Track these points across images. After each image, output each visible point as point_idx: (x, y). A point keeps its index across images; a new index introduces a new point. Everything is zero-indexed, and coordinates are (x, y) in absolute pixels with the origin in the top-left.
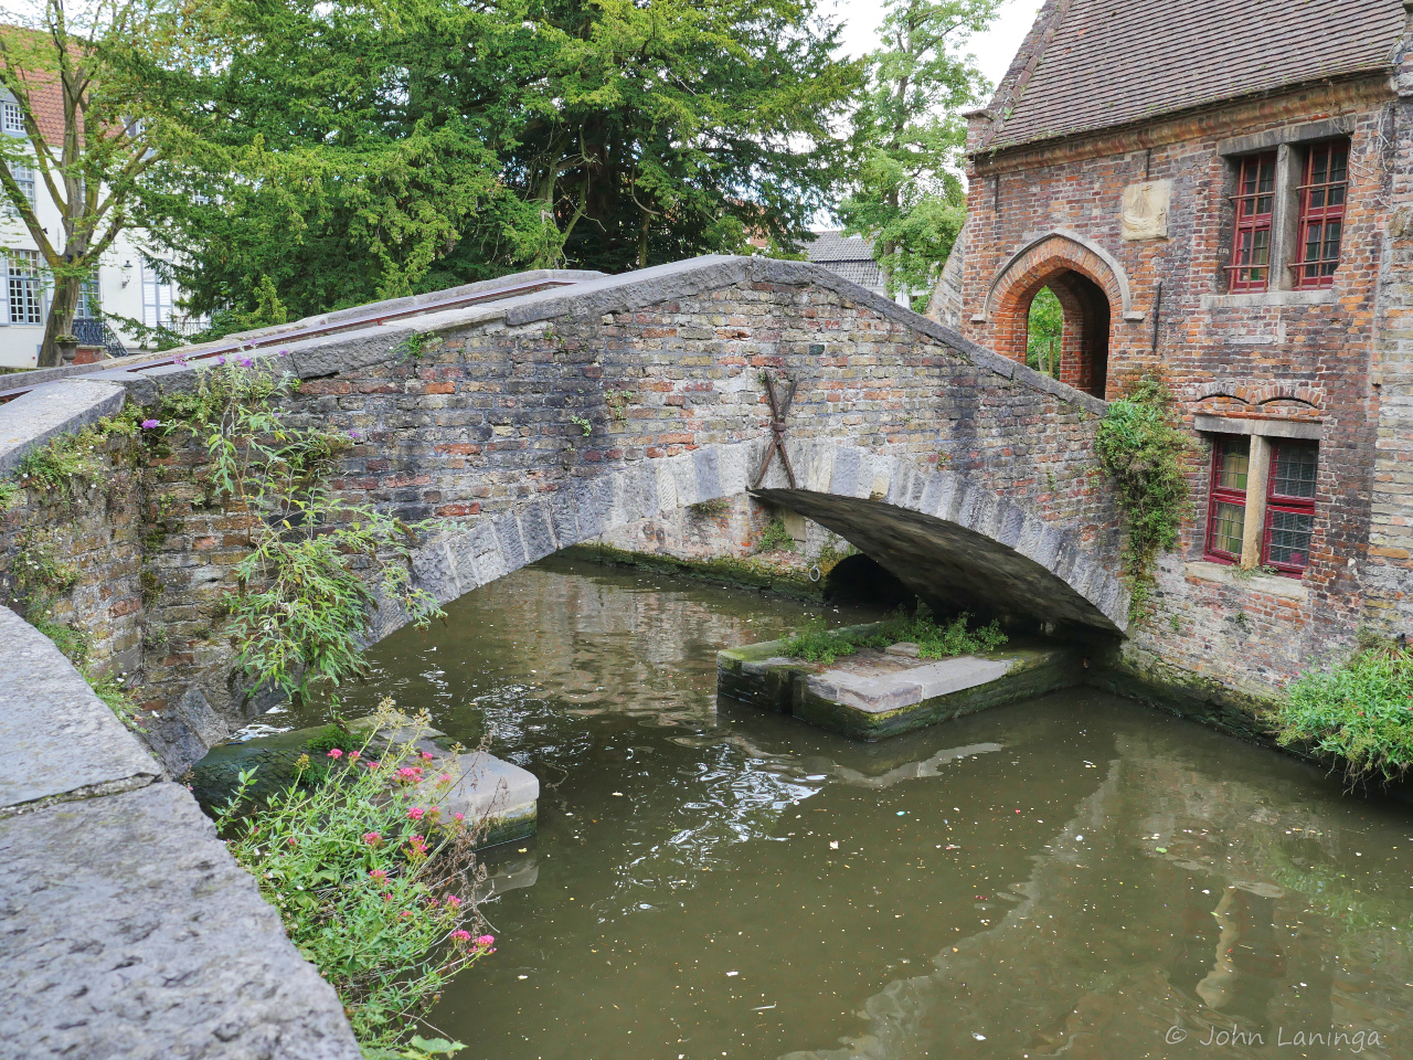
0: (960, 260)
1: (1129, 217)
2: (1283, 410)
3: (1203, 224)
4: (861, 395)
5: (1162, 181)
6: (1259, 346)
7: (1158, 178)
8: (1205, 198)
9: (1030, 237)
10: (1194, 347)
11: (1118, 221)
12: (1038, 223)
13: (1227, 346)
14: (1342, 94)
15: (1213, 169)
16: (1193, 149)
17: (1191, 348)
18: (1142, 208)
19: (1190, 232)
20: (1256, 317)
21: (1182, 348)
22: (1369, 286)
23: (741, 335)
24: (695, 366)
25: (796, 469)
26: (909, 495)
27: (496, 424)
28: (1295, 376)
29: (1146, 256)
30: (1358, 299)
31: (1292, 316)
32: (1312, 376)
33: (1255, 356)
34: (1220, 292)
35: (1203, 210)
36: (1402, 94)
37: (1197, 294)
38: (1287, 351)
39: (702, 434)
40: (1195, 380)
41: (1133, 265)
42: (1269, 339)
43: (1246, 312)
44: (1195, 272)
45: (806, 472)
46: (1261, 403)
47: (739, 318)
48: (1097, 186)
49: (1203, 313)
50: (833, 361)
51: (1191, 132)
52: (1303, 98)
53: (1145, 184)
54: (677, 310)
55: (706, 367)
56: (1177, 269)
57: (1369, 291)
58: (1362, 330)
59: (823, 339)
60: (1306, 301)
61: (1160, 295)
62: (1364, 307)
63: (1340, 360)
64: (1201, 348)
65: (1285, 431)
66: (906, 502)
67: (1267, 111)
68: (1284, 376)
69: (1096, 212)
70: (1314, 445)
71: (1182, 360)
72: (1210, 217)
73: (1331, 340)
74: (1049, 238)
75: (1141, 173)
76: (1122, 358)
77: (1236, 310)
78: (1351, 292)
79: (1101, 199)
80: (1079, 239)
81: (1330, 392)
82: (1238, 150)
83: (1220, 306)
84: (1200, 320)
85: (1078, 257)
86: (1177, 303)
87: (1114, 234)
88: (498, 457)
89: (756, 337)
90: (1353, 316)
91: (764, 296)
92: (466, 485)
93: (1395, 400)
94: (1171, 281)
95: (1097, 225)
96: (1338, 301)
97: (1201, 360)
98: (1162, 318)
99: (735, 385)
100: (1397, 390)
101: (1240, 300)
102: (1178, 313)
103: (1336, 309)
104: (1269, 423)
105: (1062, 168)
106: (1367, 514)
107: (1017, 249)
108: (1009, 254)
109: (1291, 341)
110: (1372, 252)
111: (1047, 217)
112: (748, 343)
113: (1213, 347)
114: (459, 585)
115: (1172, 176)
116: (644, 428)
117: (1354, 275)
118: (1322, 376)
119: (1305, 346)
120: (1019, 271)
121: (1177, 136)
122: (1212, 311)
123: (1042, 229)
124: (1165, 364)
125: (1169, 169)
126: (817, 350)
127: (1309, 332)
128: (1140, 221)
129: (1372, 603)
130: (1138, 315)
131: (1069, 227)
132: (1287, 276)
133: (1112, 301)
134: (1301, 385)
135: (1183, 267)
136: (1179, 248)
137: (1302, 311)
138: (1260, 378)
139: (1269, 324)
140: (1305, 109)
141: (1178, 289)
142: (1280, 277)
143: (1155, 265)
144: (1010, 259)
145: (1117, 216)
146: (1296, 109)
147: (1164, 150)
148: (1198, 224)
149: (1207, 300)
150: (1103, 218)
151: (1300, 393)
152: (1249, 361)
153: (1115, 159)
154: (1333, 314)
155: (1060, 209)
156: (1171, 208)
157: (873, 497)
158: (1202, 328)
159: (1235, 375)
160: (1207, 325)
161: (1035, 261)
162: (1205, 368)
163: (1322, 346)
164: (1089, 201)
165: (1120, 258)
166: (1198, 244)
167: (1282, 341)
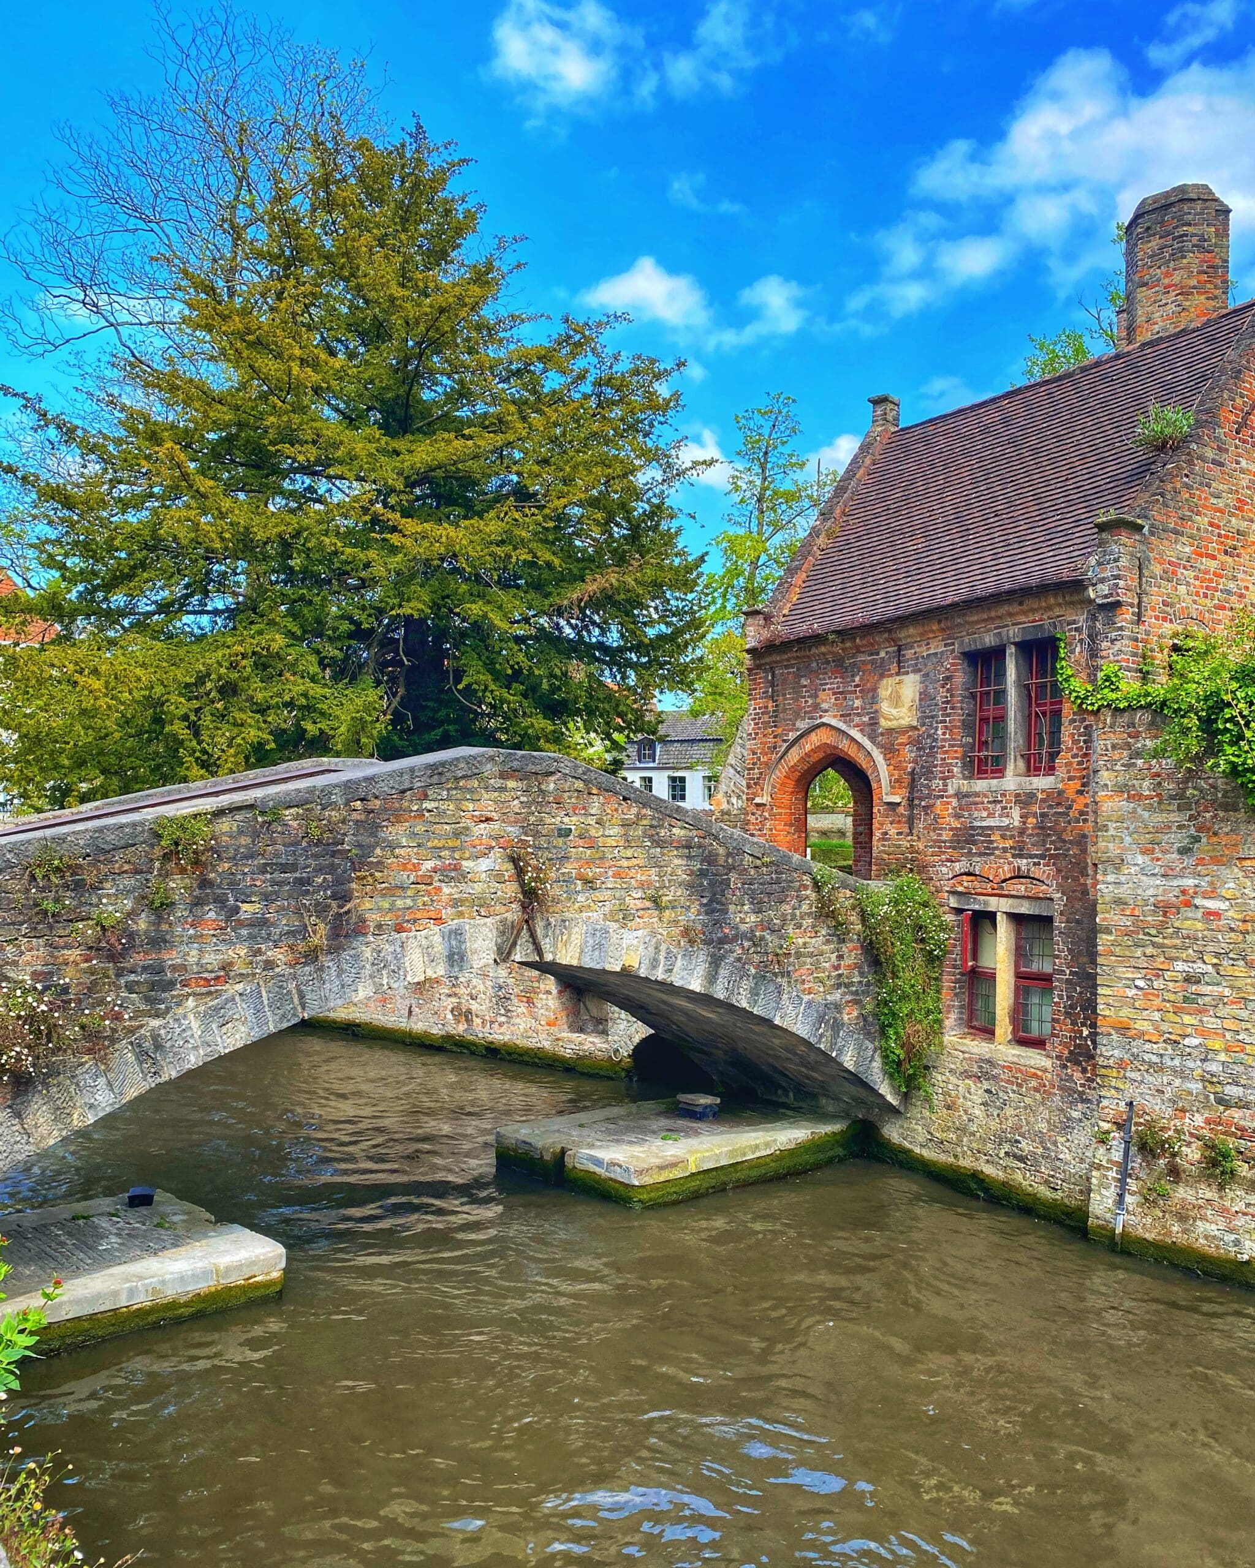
0: (743, 746)
1: (885, 707)
2: (1020, 888)
3: (948, 715)
4: (610, 873)
5: (912, 676)
6: (999, 828)
7: (907, 673)
8: (948, 691)
9: (803, 725)
10: (945, 829)
11: (876, 711)
12: (808, 712)
13: (973, 828)
14: (1052, 601)
15: (953, 665)
16: (937, 647)
17: (942, 829)
18: (896, 700)
19: (937, 722)
20: (994, 801)
21: (934, 830)
22: (1084, 773)
23: (488, 820)
24: (444, 848)
25: (546, 944)
26: (661, 969)
27: (243, 902)
28: (1031, 857)
29: (901, 744)
30: (1076, 785)
31: (1025, 799)
32: (1043, 857)
33: (996, 837)
34: (965, 778)
35: (947, 702)
36: (1099, 601)
37: (944, 779)
38: (1022, 832)
39: (450, 910)
40: (948, 860)
41: (889, 751)
42: (1006, 821)
43: (985, 796)
44: (942, 759)
45: (555, 945)
46: (1004, 881)
47: (487, 803)
48: (857, 679)
49: (950, 796)
50: (581, 842)
51: (932, 631)
52: (1021, 604)
53: (897, 678)
54: (426, 797)
55: (453, 849)
56: (928, 755)
57: (1084, 777)
58: (1082, 813)
59: (571, 822)
60: (1034, 786)
61: (913, 780)
62: (1080, 792)
63: (1064, 841)
64: (951, 829)
65: (1025, 908)
66: (660, 975)
67: (993, 614)
68: (1021, 856)
69: (858, 703)
70: (1049, 920)
71: (935, 841)
72: (952, 708)
73: (1057, 823)
74: (818, 726)
75: (894, 667)
76: (884, 839)
77: (977, 794)
78: (1070, 779)
79: (861, 691)
80: (843, 726)
81: (1059, 871)
82: (973, 647)
83: (965, 789)
84: (948, 803)
85: (844, 745)
86: (928, 787)
87: (874, 723)
88: (244, 932)
89: (504, 821)
90: (1073, 801)
91: (511, 784)
92: (211, 959)
93: (1110, 878)
94: (922, 766)
95: (858, 715)
96: (1061, 786)
97: (951, 841)
98: (916, 802)
99: (484, 864)
100: (1110, 869)
101: (980, 785)
102: (929, 796)
103: (1061, 793)
104: (1011, 901)
105: (828, 663)
106: (1095, 986)
107: (792, 736)
108: (785, 741)
109: (1024, 823)
110: (1085, 742)
111: (816, 707)
112: (495, 826)
113: (960, 829)
114: (201, 1052)
115: (919, 670)
116: (393, 904)
117: (1071, 763)
118: (1051, 856)
119: (1035, 828)
120: (794, 756)
121: (921, 635)
122: (959, 795)
123: (812, 718)
124: (921, 846)
125: (916, 665)
126: (565, 833)
127: (1038, 815)
128: (894, 712)
129: (1103, 1071)
130: (897, 799)
131: (833, 716)
132: (1021, 764)
133: (874, 785)
134: (1035, 864)
135: (932, 755)
136: (929, 736)
137: (1031, 796)
138: (1000, 857)
139: (1006, 808)
140: (1024, 613)
141: (928, 773)
142: (1014, 766)
143: (908, 754)
144: (785, 745)
145: (875, 707)
146: (1017, 614)
147: (912, 647)
148: (942, 715)
149: (953, 785)
150: (863, 708)
151: (1035, 872)
152: (992, 842)
153: (871, 654)
154: (1057, 797)
155: (827, 700)
156: (920, 700)
157: (624, 969)
158: (950, 811)
159: (981, 854)
160: (954, 809)
161: (808, 747)
162: (954, 848)
163: (1050, 828)
164: (851, 692)
165: (879, 746)
166: (944, 734)
167: (1016, 824)
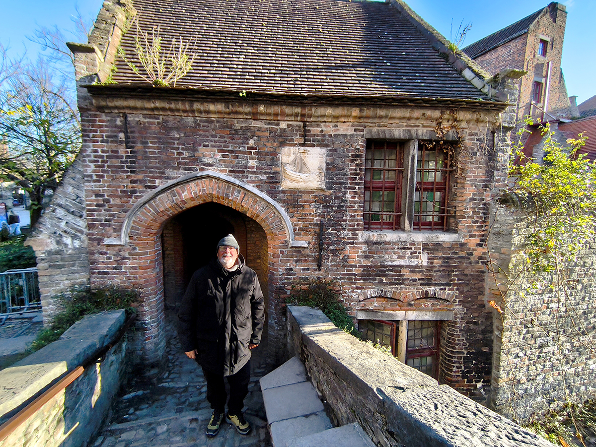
0: (78, 187)
1: (288, 170)
5: (317, 148)
6: (408, 266)
7: (313, 146)
8: (357, 165)
9: (181, 174)
10: (355, 266)
12: (185, 164)
13: (384, 266)
15: (362, 147)
17: (352, 266)
18: (301, 166)
19: (345, 188)
20: (404, 248)
21: (344, 266)
22: (483, 233)
28: (435, 285)
29: (306, 202)
30: (477, 240)
31: (431, 248)
32: (448, 284)
33: (406, 273)
35: (357, 174)
38: (429, 269)
40: (357, 288)
41: (293, 206)
42: (415, 262)
44: (351, 216)
46: (413, 300)
48: (251, 142)
49: (361, 243)
53: (302, 149)
56: (336, 212)
57: (483, 236)
58: (481, 258)
60: (441, 239)
61: (321, 230)
62: (481, 245)
63: (466, 275)
64: (361, 266)
68: (429, 285)
69: (252, 163)
71: (344, 275)
72: (360, 179)
73: (459, 263)
74: (200, 178)
75: (298, 139)
77: (388, 243)
78: (471, 236)
79: (256, 153)
80: (237, 182)
81: (461, 293)
83: (375, 239)
84: (358, 248)
86: (337, 236)
87: (274, 182)
90: (474, 250)
94: (330, 220)
95: (254, 173)
96: (463, 240)
97: (362, 275)
98: (324, 246)
102: (338, 243)
103: (463, 245)
104: (416, 313)
105: (210, 122)
107: (160, 184)
108: (149, 188)
109: (433, 263)
110: (484, 213)
111: (196, 160)
113: (371, 267)
115: (327, 146)
117: (472, 227)
118: (455, 284)
119: (441, 266)
120: (165, 201)
121: (331, 117)
122: (367, 242)
123: (190, 169)
124: (330, 278)
125: (323, 140)
127: (444, 258)
128: (300, 175)
130: (303, 244)
131: (222, 171)
134: (441, 289)
135: (341, 211)
136: (336, 197)
137: (439, 245)
138: (410, 285)
139: (415, 253)
141: (338, 225)
143: (314, 208)
145: (275, 168)
147: (318, 126)
148: (351, 183)
149: (362, 236)
150: (260, 168)
151: (440, 294)
152: (402, 276)
153: (269, 124)
155: (211, 156)
156: (327, 169)
158: (360, 254)
159: (391, 284)
160: (364, 252)
161: (185, 195)
162: (364, 280)
163: (455, 267)
164: (244, 153)
165: (279, 201)
166: (353, 197)
167: (425, 263)
